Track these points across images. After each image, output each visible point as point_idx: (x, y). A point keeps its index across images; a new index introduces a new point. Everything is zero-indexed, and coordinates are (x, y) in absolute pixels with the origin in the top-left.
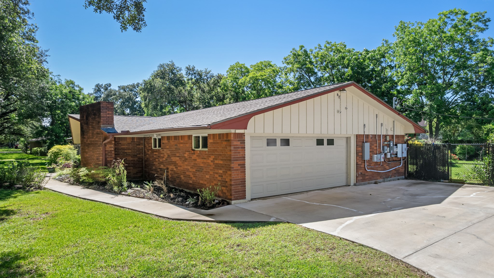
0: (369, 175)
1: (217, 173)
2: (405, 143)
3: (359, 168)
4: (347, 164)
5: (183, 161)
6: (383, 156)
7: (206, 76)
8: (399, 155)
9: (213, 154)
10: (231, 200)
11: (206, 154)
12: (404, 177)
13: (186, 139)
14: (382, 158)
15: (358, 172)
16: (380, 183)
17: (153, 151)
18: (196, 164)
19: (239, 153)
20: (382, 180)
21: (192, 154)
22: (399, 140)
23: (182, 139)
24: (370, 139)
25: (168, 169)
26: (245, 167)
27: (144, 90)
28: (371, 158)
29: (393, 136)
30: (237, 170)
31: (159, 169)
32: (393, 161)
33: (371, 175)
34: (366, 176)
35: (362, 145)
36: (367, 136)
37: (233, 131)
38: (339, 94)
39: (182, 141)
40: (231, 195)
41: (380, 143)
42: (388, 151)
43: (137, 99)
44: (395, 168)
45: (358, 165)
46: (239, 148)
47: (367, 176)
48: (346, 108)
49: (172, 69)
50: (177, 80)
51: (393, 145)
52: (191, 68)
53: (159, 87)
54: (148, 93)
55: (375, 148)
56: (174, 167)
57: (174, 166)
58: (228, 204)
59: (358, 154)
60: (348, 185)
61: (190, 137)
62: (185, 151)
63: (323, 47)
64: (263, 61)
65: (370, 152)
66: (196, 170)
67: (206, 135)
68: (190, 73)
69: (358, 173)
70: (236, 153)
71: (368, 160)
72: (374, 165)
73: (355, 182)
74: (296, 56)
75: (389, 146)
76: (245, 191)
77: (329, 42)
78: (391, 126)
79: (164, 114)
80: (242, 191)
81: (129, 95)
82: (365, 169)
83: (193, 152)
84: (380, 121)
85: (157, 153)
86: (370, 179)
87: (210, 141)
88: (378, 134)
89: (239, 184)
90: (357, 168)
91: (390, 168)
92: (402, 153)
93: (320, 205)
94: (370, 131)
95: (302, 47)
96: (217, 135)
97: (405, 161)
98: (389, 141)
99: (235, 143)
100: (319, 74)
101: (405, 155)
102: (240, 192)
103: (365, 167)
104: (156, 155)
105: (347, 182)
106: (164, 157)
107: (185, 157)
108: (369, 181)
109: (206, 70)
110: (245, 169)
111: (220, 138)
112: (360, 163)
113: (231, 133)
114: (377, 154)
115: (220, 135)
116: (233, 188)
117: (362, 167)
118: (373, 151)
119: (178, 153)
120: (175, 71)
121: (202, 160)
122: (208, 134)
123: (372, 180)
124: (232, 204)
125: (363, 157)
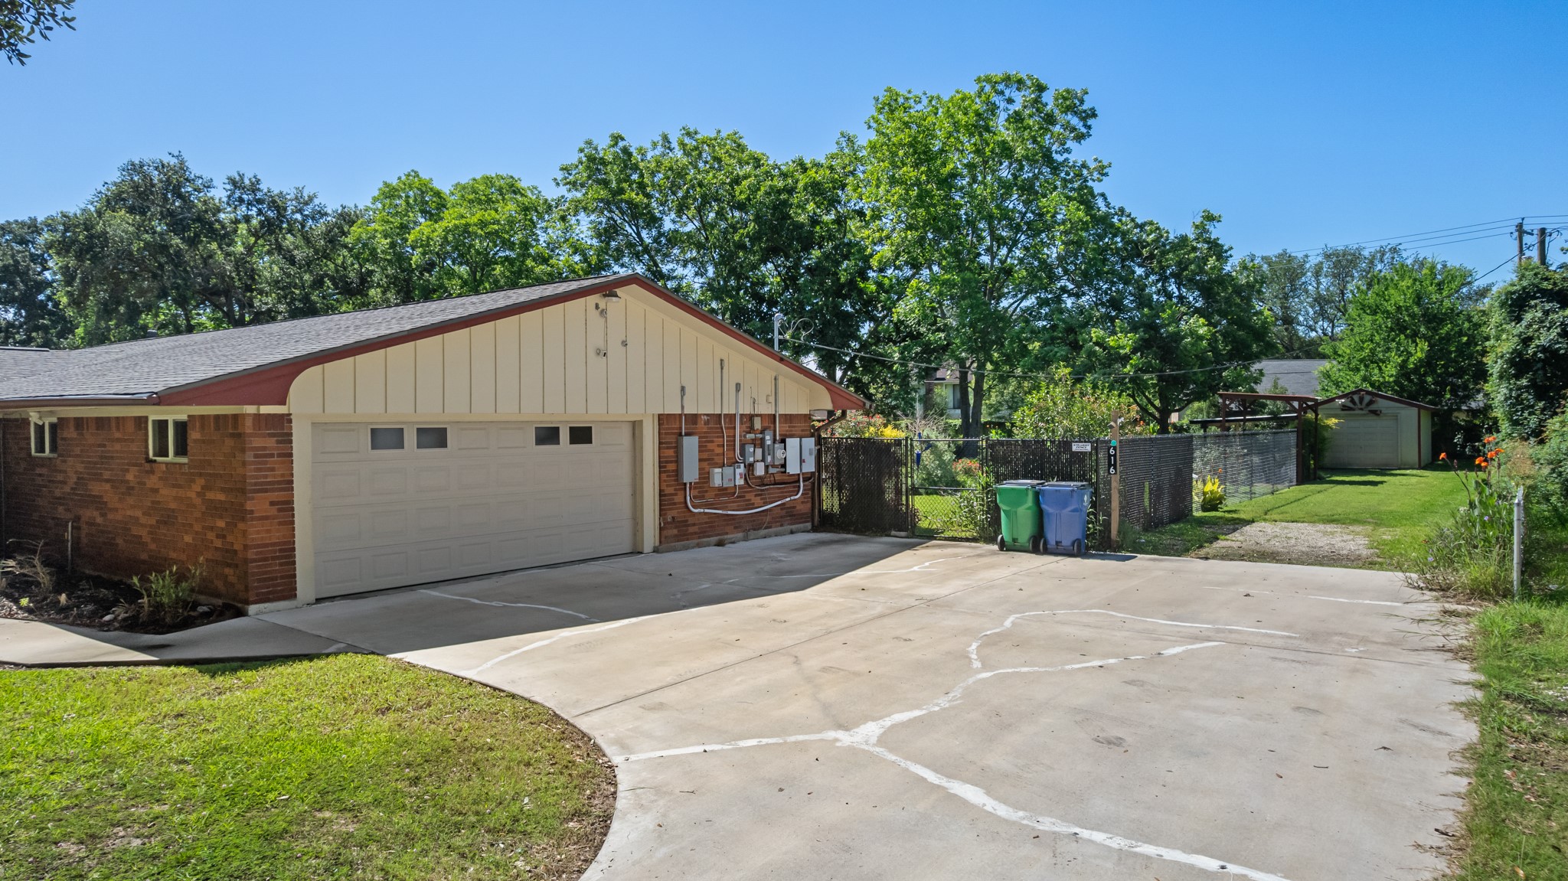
0: (700, 524)
1: (212, 529)
2: (812, 436)
3: (665, 505)
4: (634, 495)
5: (123, 494)
6: (741, 470)
7: (300, 211)
8: (793, 468)
9: (201, 475)
10: (248, 603)
11: (183, 474)
12: (809, 525)
13: (130, 427)
14: (738, 477)
15: (665, 514)
16: (733, 543)
17: (33, 462)
18: (159, 502)
19: (273, 469)
20: (740, 535)
21: (147, 472)
22: (795, 427)
23: (118, 429)
24: (701, 426)
25: (77, 519)
26: (293, 509)
27: (63, 247)
28: (705, 477)
29: (774, 416)
30: (266, 518)
31: (53, 518)
32: (775, 484)
33: (706, 523)
34: (688, 526)
35: (677, 442)
36: (693, 418)
37: (250, 409)
38: (602, 306)
39: (118, 435)
40: (247, 589)
41: (735, 436)
42: (759, 456)
43: (48, 275)
44: (779, 503)
45: (665, 495)
46: (272, 455)
47: (694, 525)
48: (625, 344)
49: (176, 180)
50: (194, 221)
51: (774, 441)
52: (247, 182)
53: (122, 242)
54: (80, 257)
55: (719, 450)
56: (96, 514)
57: (97, 509)
58: (240, 613)
59: (665, 467)
60: (636, 552)
61: (141, 421)
62: (128, 464)
63: (675, 144)
64: (494, 175)
65: (700, 460)
66: (157, 521)
67: (184, 417)
68: (241, 200)
69: (664, 519)
70: (260, 470)
71: (695, 483)
72: (716, 495)
73: (657, 544)
74: (594, 163)
75: (761, 443)
76: (294, 576)
77: (692, 130)
78: (769, 389)
79: (142, 333)
80: (282, 577)
81: (13, 256)
82: (687, 507)
83: (147, 465)
84: (733, 376)
85: (44, 471)
86: (703, 534)
87: (194, 435)
88: (725, 411)
89: (273, 558)
90: (660, 505)
91: (766, 504)
92: (802, 461)
93: (505, 606)
94: (703, 404)
95: (617, 139)
96: (212, 420)
97: (813, 484)
98: (762, 432)
99: (257, 442)
100: (668, 225)
101: (810, 467)
102: (276, 578)
103: (686, 502)
104: (40, 475)
105: (635, 544)
106: (64, 483)
107: (128, 482)
108: (699, 538)
109: (300, 191)
110: (293, 516)
111: (217, 428)
112: (669, 490)
113: (244, 416)
114: (722, 466)
115: (217, 417)
116: (253, 568)
117: (676, 501)
118: (713, 459)
119: (106, 469)
120: (190, 189)
121: (174, 492)
122: (189, 416)
123: (709, 536)
124: (250, 613)
125: (678, 473)
